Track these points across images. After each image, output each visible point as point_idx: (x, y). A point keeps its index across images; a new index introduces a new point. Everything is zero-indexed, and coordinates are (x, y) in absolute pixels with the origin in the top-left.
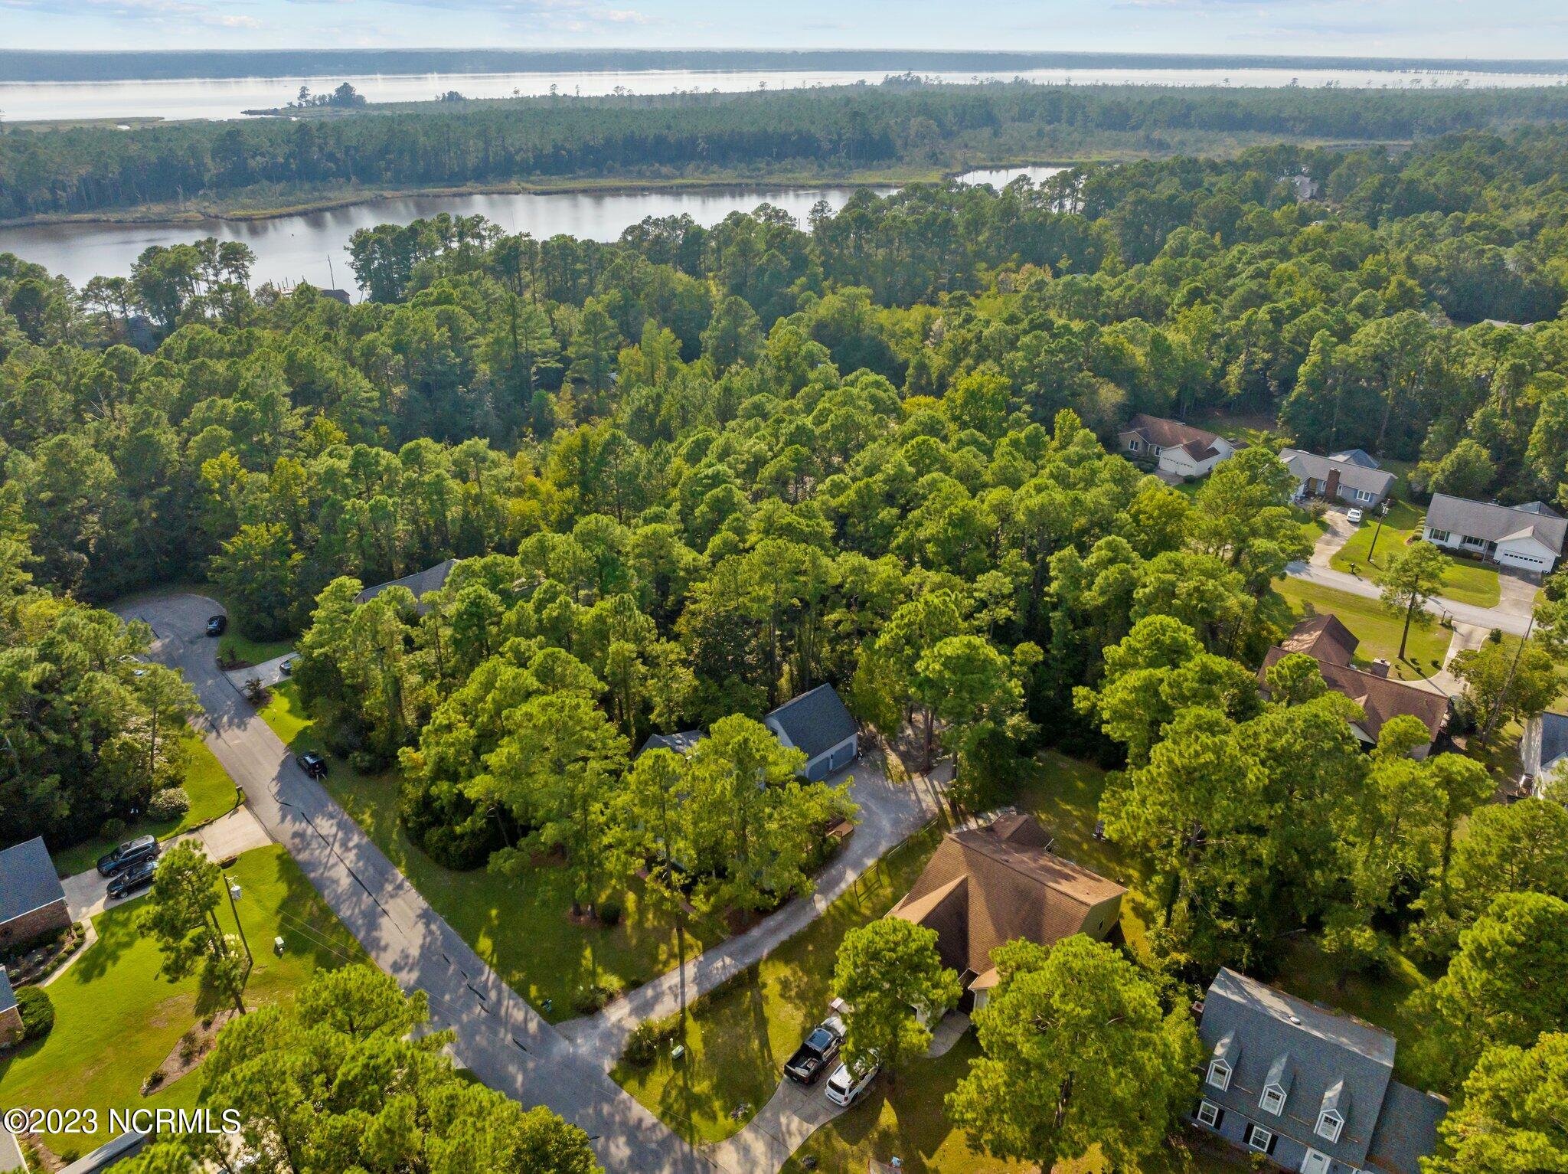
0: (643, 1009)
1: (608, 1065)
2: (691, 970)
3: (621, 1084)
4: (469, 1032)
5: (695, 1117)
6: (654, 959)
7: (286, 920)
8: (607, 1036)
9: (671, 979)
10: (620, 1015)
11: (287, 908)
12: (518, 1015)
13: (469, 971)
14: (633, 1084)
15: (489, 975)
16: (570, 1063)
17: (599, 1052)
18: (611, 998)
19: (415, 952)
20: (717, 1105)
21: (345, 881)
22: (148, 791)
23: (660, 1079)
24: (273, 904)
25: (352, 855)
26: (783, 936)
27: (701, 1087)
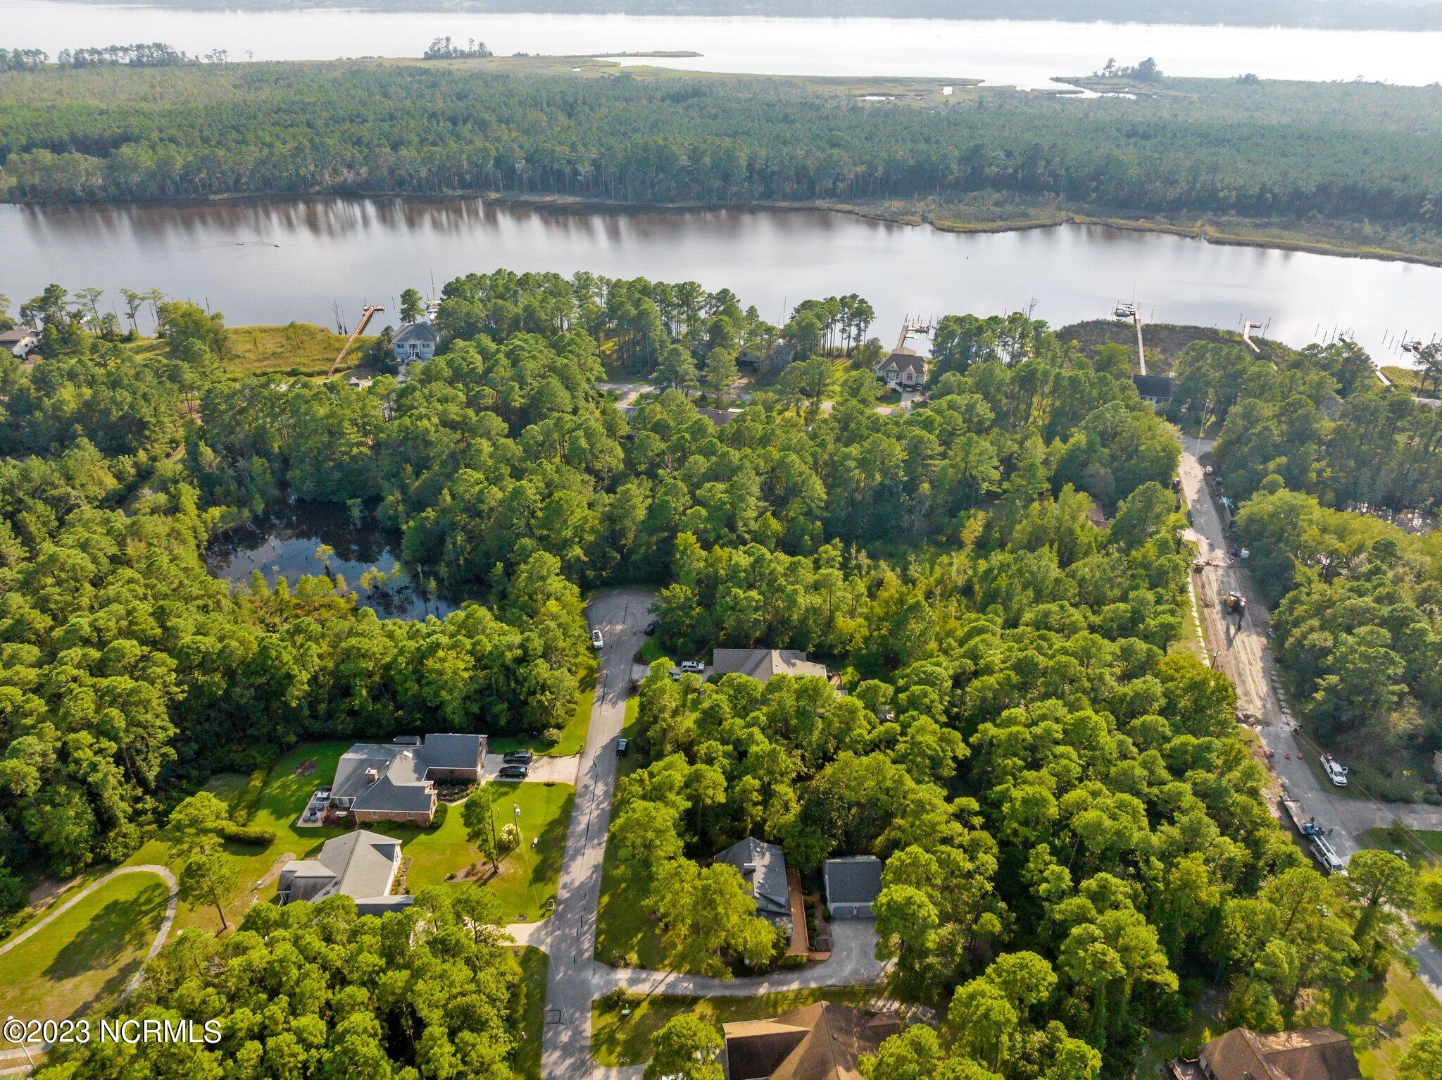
0: (632, 982)
1: (596, 996)
2: (672, 977)
3: (593, 1008)
4: (562, 939)
5: (604, 1047)
6: (662, 961)
7: (547, 832)
8: (608, 982)
9: (659, 976)
10: (622, 976)
11: (553, 825)
12: (586, 945)
13: (587, 910)
14: (597, 1012)
15: (593, 917)
16: (584, 983)
17: (598, 987)
18: (627, 965)
19: (577, 883)
20: (619, 1049)
21: (583, 826)
22: (546, 726)
23: (609, 1019)
24: (550, 819)
25: (596, 813)
26: (727, 993)
27: (620, 1036)
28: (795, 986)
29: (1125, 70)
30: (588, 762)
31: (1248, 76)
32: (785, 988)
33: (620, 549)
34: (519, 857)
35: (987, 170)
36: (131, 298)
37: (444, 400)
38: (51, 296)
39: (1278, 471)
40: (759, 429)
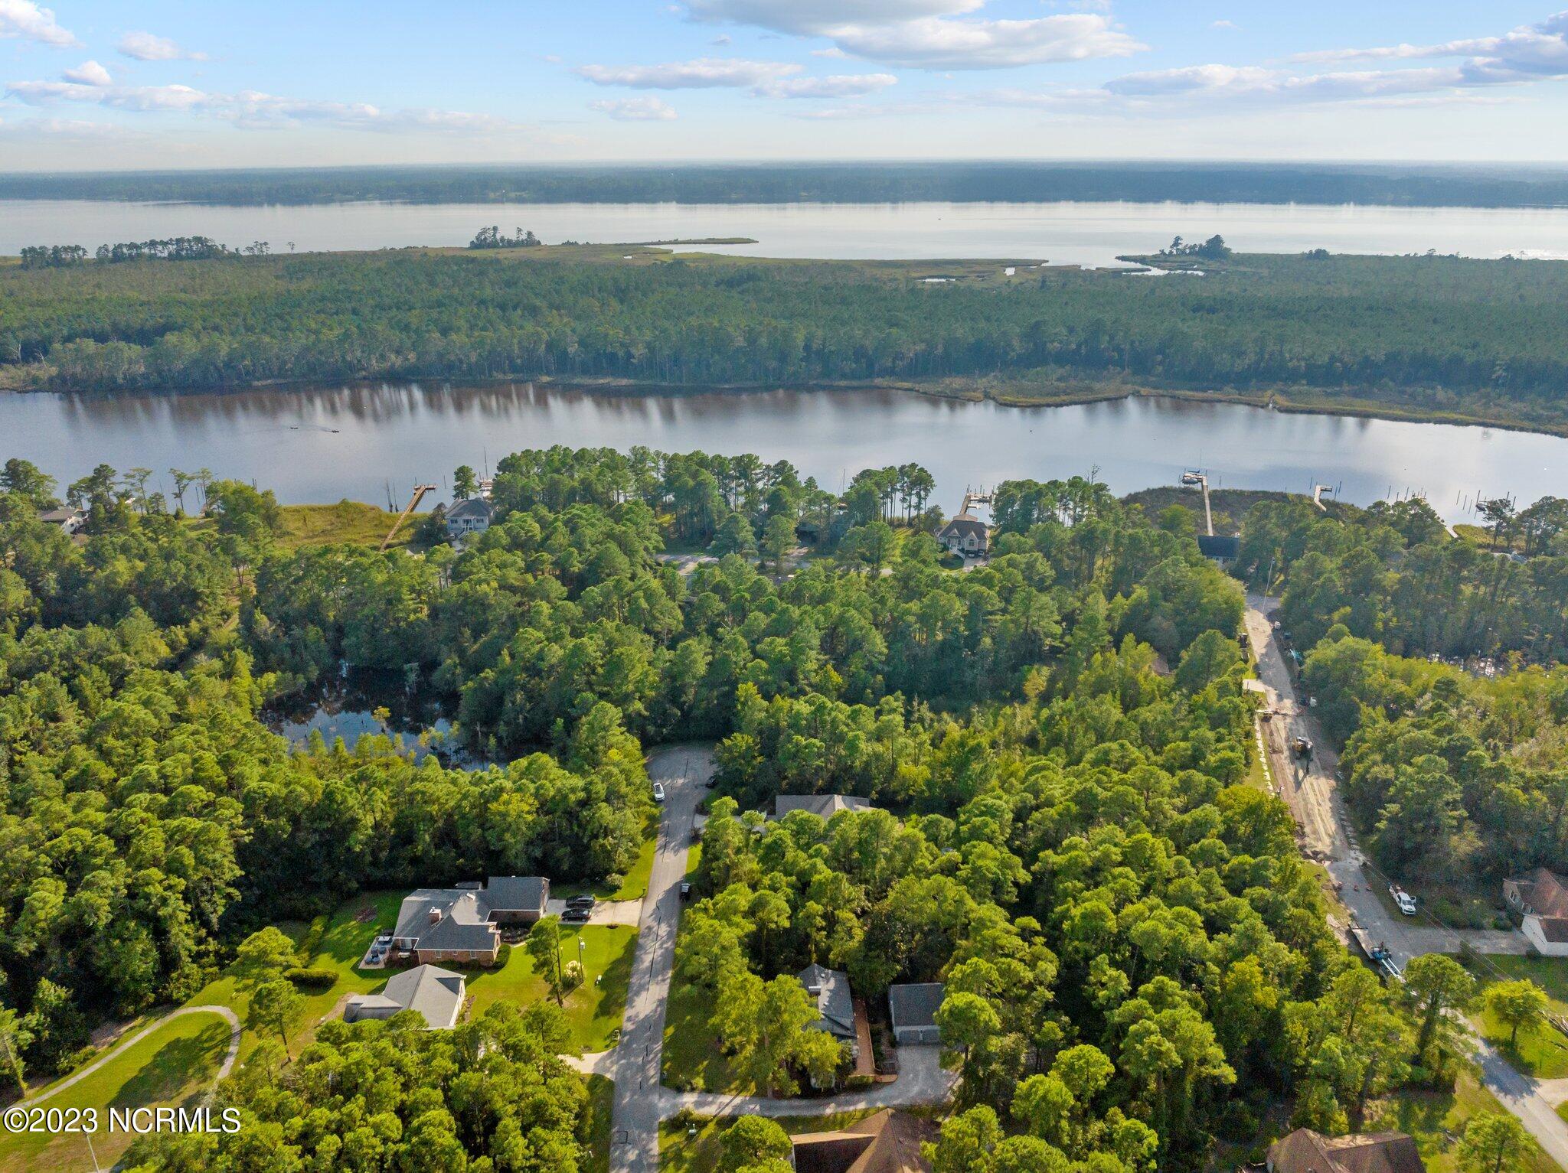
0: (699, 1104)
1: (663, 1118)
2: (738, 1100)
3: (660, 1129)
4: (629, 1066)
5: (671, 1164)
6: (730, 1083)
7: (611, 970)
8: (675, 1106)
9: (725, 1099)
10: (688, 1100)
11: (616, 963)
12: (652, 1072)
13: (653, 1040)
14: (664, 1133)
15: (659, 1046)
16: (651, 1106)
17: (664, 1110)
18: (693, 1090)
19: (642, 1016)
20: (686, 1166)
21: (647, 964)
22: (608, 872)
23: (677, 1138)
24: (613, 958)
25: (659, 952)
26: (794, 1113)
27: (688, 1154)
28: (862, 1106)
29: (1192, 247)
30: (651, 905)
31: (1319, 252)
32: (852, 1108)
33: (681, 706)
34: (583, 994)
35: (1050, 346)
36: (180, 478)
37: (502, 566)
38: (102, 475)
39: (1343, 620)
40: (818, 587)
